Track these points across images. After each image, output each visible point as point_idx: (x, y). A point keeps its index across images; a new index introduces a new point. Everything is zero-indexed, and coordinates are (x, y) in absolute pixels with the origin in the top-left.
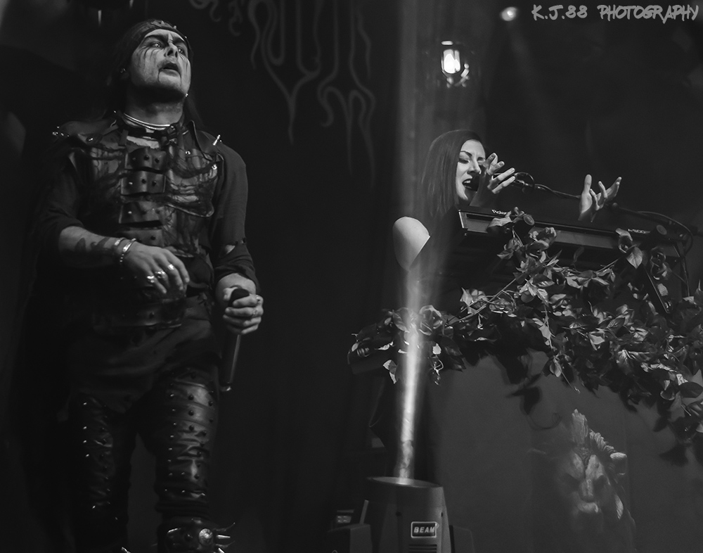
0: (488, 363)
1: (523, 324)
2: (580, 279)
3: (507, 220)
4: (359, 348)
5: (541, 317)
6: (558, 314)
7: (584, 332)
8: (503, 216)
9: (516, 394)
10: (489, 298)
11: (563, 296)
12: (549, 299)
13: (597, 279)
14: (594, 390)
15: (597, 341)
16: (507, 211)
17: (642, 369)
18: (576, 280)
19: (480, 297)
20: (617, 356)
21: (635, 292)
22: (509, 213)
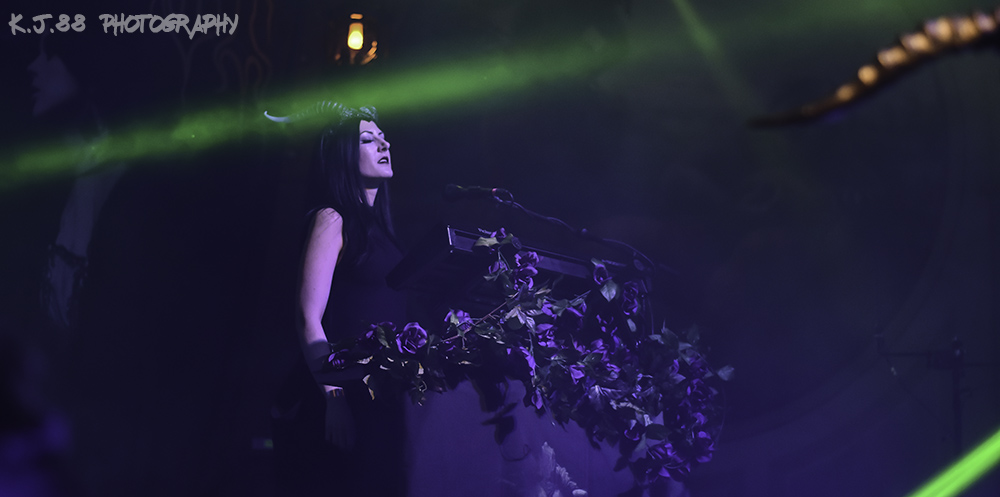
0: (466, 387)
1: (509, 351)
2: (555, 307)
3: (493, 241)
4: (335, 359)
5: (527, 345)
6: (543, 344)
7: (564, 364)
8: (489, 236)
9: (491, 422)
10: (474, 322)
11: (550, 326)
12: (536, 329)
13: (571, 309)
14: (564, 423)
15: (578, 375)
16: (493, 232)
17: (611, 406)
18: (551, 309)
19: (467, 319)
20: (591, 392)
21: (604, 325)
22: (495, 233)
